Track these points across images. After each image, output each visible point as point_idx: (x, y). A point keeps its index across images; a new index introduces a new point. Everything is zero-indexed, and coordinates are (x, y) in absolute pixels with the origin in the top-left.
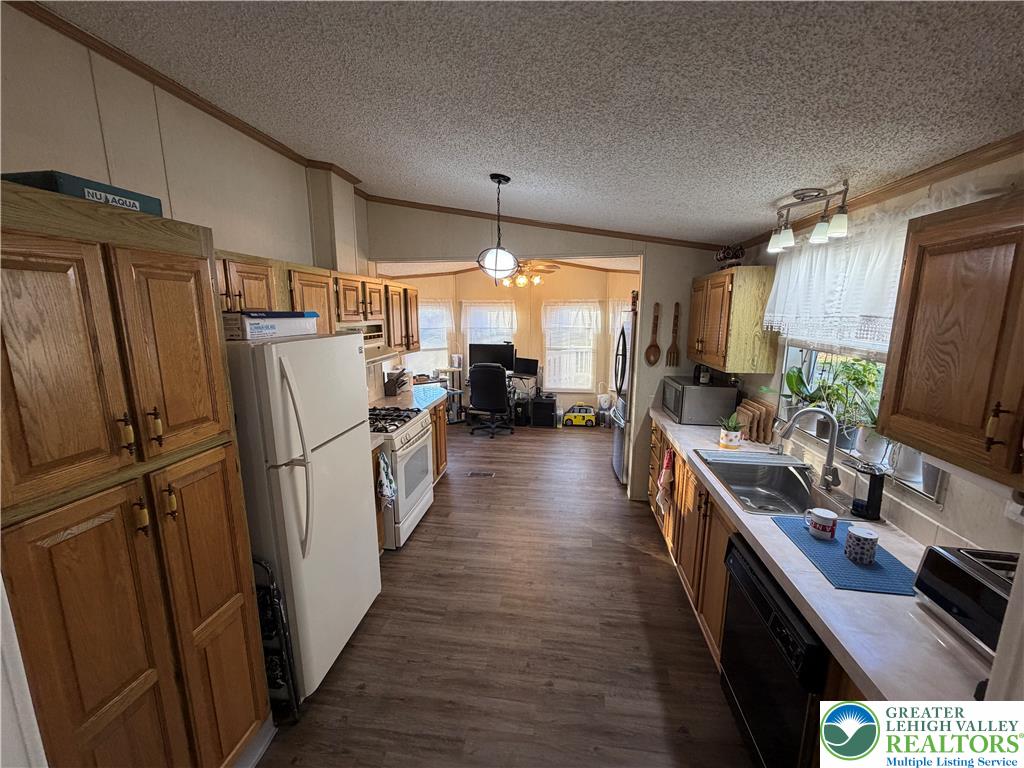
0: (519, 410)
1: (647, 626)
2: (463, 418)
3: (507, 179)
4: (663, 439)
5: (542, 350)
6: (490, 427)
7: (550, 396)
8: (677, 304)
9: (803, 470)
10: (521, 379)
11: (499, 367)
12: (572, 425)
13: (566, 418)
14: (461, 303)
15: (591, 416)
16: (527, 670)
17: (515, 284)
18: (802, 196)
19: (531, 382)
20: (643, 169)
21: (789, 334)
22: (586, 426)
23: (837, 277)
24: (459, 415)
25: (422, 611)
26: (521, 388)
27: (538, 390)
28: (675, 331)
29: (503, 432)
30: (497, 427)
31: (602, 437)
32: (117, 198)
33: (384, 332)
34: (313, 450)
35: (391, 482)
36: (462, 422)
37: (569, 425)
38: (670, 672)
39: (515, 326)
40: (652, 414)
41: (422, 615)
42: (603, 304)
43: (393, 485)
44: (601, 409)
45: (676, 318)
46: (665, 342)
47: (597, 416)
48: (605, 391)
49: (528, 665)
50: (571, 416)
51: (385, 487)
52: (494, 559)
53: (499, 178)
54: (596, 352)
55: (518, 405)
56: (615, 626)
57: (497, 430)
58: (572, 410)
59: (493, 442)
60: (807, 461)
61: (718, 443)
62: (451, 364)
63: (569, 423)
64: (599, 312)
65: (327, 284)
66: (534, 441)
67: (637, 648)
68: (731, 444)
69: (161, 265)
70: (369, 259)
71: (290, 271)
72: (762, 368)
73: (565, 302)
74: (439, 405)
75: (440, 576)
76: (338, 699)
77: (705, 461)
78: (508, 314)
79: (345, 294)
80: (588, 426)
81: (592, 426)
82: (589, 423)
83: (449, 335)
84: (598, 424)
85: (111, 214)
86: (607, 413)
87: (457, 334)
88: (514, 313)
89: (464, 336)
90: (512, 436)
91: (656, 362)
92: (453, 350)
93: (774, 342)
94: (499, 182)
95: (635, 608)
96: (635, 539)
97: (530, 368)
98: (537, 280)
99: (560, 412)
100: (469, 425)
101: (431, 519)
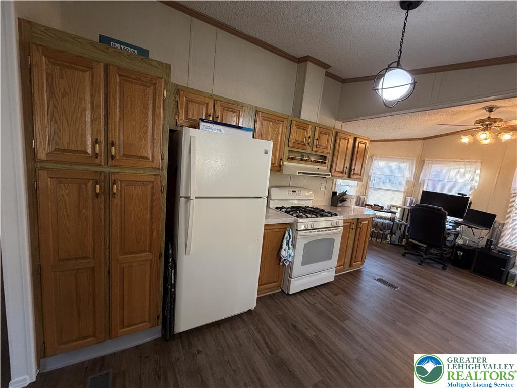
0: (460, 253)
2: (404, 243)
6: (422, 256)
10: (470, 227)
11: (440, 210)
14: (423, 161)
19: (482, 233)
24: (401, 239)
27: (492, 243)
30: (430, 258)
32: (126, 48)
33: (328, 161)
35: (289, 248)
36: (403, 246)
43: (291, 251)
55: (458, 248)
59: (419, 268)
62: (405, 202)
70: (337, 120)
71: (256, 111)
78: (469, 172)
79: (297, 130)
83: (408, 182)
87: (415, 183)
88: (478, 171)
89: (421, 185)
92: (408, 193)
97: (484, 221)
98: (506, 136)
100: (406, 249)
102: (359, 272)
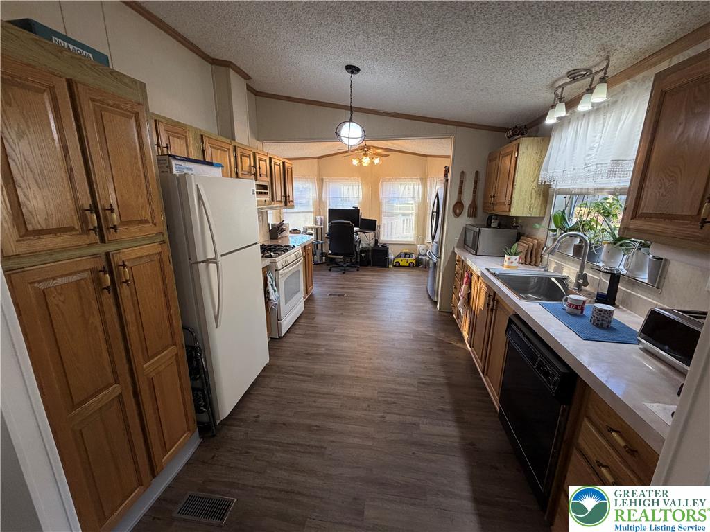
0: (363, 255)
1: (450, 385)
2: (324, 261)
3: (358, 70)
4: (464, 267)
5: (380, 213)
6: (342, 266)
7: (384, 245)
8: (477, 173)
9: (562, 280)
10: (365, 233)
11: (349, 224)
12: (400, 266)
13: (395, 261)
14: (322, 180)
15: (413, 260)
16: (368, 409)
17: (361, 165)
18: (574, 76)
19: (371, 235)
20: (458, 55)
21: (557, 186)
22: (409, 266)
23: (595, 136)
24: (321, 258)
25: (297, 374)
26: (364, 239)
27: (377, 241)
28: (475, 192)
29: (352, 270)
30: (347, 266)
31: (421, 273)
32: (76, 48)
33: (269, 191)
34: (222, 256)
35: (275, 292)
36: (325, 263)
37: (397, 266)
38: (464, 411)
39: (361, 196)
40: (456, 251)
41: (297, 376)
42: (423, 180)
43: (277, 293)
44: (420, 255)
45: (476, 182)
46: (467, 200)
47: (417, 260)
48: (423, 243)
49: (369, 406)
50: (399, 259)
51: (271, 294)
52: (345, 344)
53: (352, 69)
54: (418, 215)
55: (362, 251)
56: (428, 384)
57: (348, 268)
58: (400, 256)
59: (343, 275)
60: (565, 274)
61: (503, 265)
62: (316, 223)
63: (397, 264)
64: (420, 186)
65: (229, 149)
66: (373, 275)
67: (442, 397)
68: (513, 265)
69: (111, 102)
70: (258, 140)
71: (202, 136)
72: (536, 213)
73: (396, 179)
74: (308, 245)
75: (308, 354)
76: (242, 424)
77: (494, 275)
78: (356, 187)
79: (241, 158)
80: (410, 266)
81: (413, 267)
82: (411, 265)
83: (314, 202)
84: (417, 265)
85: (72, 57)
86: (424, 258)
87: (320, 201)
88: (360, 187)
89: (324, 203)
90: (358, 272)
91: (460, 214)
92: (317, 212)
93: (546, 193)
94: (352, 73)
95: (441, 374)
96: (442, 334)
97: (371, 225)
98: (377, 161)
99: (391, 256)
100: (328, 265)
101: (303, 320)
102: (312, 295)
